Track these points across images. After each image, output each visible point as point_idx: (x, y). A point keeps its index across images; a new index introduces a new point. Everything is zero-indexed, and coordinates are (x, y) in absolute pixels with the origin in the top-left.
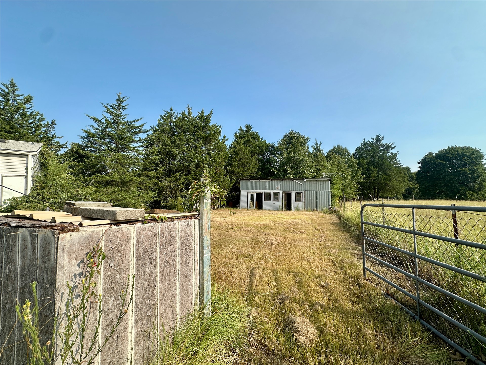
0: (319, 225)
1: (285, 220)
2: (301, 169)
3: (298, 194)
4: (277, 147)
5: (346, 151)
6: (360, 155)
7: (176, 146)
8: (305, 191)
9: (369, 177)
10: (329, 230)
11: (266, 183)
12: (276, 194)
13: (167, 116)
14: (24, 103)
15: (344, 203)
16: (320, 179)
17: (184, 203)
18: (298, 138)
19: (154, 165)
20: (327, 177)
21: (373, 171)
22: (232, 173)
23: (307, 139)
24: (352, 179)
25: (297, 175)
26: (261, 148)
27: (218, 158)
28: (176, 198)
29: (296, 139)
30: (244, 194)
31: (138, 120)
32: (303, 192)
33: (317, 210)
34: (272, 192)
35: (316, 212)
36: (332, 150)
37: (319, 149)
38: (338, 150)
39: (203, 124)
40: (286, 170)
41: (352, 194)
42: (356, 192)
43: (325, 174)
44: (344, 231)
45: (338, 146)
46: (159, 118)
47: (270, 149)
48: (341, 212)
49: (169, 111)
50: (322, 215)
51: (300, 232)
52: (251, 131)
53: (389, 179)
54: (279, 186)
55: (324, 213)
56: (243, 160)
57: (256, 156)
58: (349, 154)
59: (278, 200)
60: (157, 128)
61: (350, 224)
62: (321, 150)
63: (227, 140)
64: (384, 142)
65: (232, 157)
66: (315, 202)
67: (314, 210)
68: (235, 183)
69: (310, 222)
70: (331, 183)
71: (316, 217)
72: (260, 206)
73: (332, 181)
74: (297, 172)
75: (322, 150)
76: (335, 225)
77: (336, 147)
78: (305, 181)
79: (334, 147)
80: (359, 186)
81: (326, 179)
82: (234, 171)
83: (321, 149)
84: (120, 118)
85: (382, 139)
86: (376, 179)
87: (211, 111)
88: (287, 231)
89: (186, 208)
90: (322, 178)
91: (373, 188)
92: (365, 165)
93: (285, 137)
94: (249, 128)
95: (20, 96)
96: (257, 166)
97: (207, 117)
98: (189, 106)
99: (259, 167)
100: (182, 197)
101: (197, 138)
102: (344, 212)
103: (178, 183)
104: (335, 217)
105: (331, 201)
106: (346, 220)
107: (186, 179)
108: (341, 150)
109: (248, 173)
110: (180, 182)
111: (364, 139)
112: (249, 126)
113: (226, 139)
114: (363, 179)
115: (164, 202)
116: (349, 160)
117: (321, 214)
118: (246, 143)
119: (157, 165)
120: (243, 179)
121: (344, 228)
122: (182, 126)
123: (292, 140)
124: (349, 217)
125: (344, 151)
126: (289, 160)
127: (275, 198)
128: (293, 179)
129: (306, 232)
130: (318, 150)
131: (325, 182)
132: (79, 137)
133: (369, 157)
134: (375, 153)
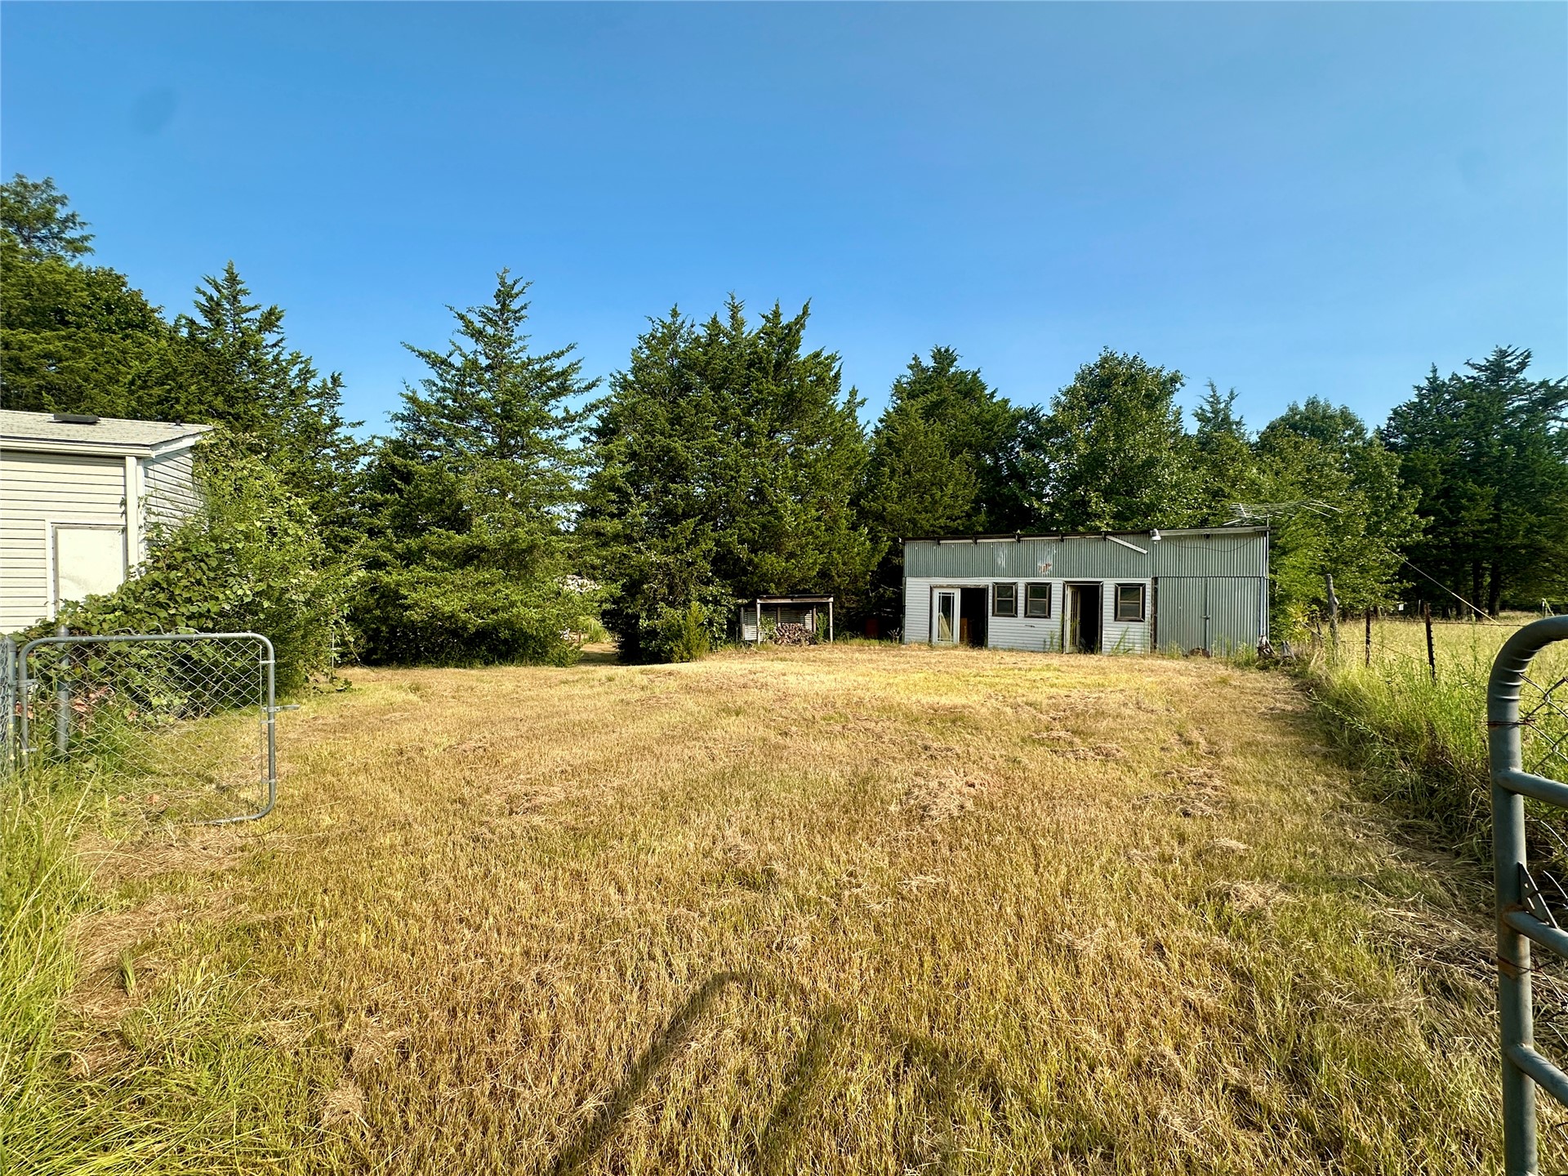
0: (1202, 719)
1: (1054, 691)
2: (1146, 495)
3: (1128, 592)
4: (1050, 420)
5: (1348, 420)
6: (1412, 435)
7: (685, 433)
8: (1155, 580)
9: (1456, 523)
10: (1246, 747)
11: (1001, 550)
12: (1040, 592)
13: (659, 335)
14: (260, 330)
15: (1332, 626)
16: (1223, 531)
17: (711, 623)
18: (1132, 380)
19: (613, 496)
20: (1254, 523)
21: (1470, 499)
22: (880, 517)
23: (1174, 380)
24: (1372, 530)
25: (1127, 519)
26: (987, 425)
27: (826, 467)
28: (686, 604)
29: (1124, 384)
30: (918, 593)
31: (563, 353)
32: (1148, 582)
33: (1207, 655)
34: (1021, 582)
35: (1201, 659)
36: (1282, 419)
37: (1226, 418)
38: (1307, 418)
39: (778, 354)
40: (1084, 503)
41: (1373, 590)
42: (1387, 582)
43: (1244, 510)
44: (1325, 756)
45: (1312, 404)
46: (636, 344)
47: (1022, 428)
48: (1317, 665)
49: (668, 320)
50: (1226, 673)
51: (1098, 750)
52: (952, 370)
53: (1552, 530)
54: (1051, 562)
55: (1237, 665)
56: (920, 470)
57: (967, 455)
58: (1359, 432)
59: (1047, 614)
60: (631, 377)
61: (1362, 724)
62: (1231, 424)
63: (862, 403)
64: (1532, 375)
65: (877, 462)
66: (1198, 624)
67: (1192, 652)
68: (887, 554)
69: (1159, 706)
70: (1272, 546)
71: (1197, 681)
72: (976, 636)
73: (1274, 536)
74: (1129, 508)
75: (1238, 423)
76: (1281, 723)
77: (1302, 408)
78: (1157, 538)
79: (1291, 410)
80: (1404, 559)
81: (1250, 530)
82: (884, 509)
83: (1234, 417)
84: (507, 350)
85: (1523, 365)
86: (1486, 532)
87: (806, 308)
88: (1041, 742)
89: (720, 638)
90: (1232, 526)
91: (1468, 567)
92: (1435, 476)
93: (1081, 378)
94: (944, 358)
95: (250, 309)
96: (972, 493)
97: (790, 330)
98: (733, 298)
99: (977, 496)
100: (703, 600)
101: (756, 403)
102: (1332, 663)
103: (689, 555)
104: (1284, 682)
105: (1273, 618)
106: (1338, 703)
107: (718, 543)
108: (1324, 417)
109: (938, 519)
110: (696, 551)
111: (1435, 371)
112: (947, 351)
113: (858, 400)
114: (1426, 532)
115: (649, 618)
116: (1359, 457)
117: (1222, 671)
118: (929, 413)
119: (624, 497)
120: (916, 538)
121: (1331, 740)
122: (708, 363)
123: (1109, 387)
124: (1355, 690)
125: (1340, 421)
126: (1094, 464)
127: (1035, 606)
128: (1107, 533)
129: (1127, 753)
130: (1218, 421)
131: (1242, 542)
132: (390, 417)
133: (1453, 444)
134: (1482, 425)
